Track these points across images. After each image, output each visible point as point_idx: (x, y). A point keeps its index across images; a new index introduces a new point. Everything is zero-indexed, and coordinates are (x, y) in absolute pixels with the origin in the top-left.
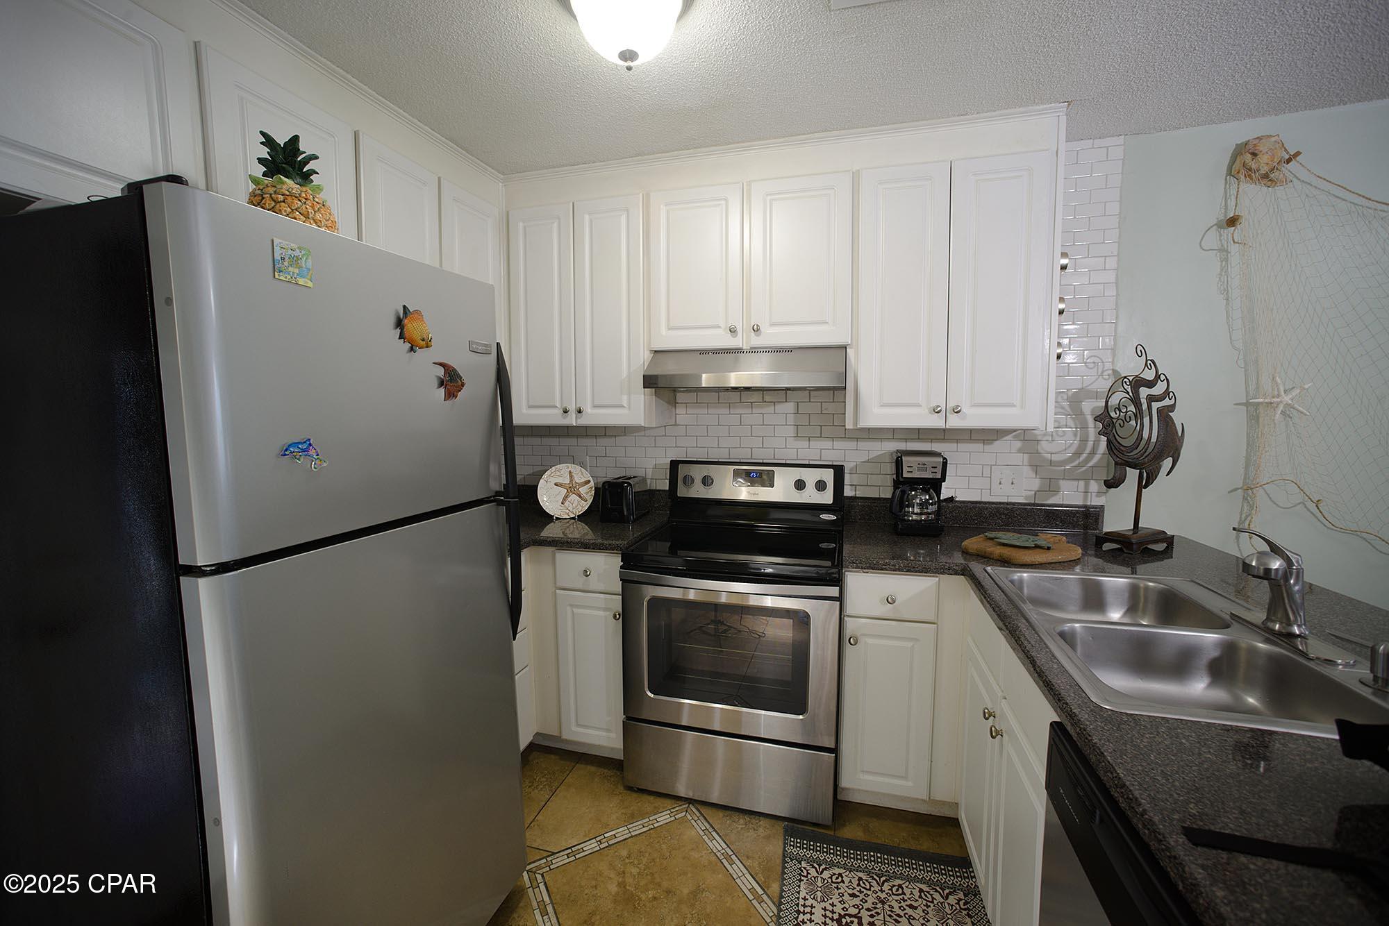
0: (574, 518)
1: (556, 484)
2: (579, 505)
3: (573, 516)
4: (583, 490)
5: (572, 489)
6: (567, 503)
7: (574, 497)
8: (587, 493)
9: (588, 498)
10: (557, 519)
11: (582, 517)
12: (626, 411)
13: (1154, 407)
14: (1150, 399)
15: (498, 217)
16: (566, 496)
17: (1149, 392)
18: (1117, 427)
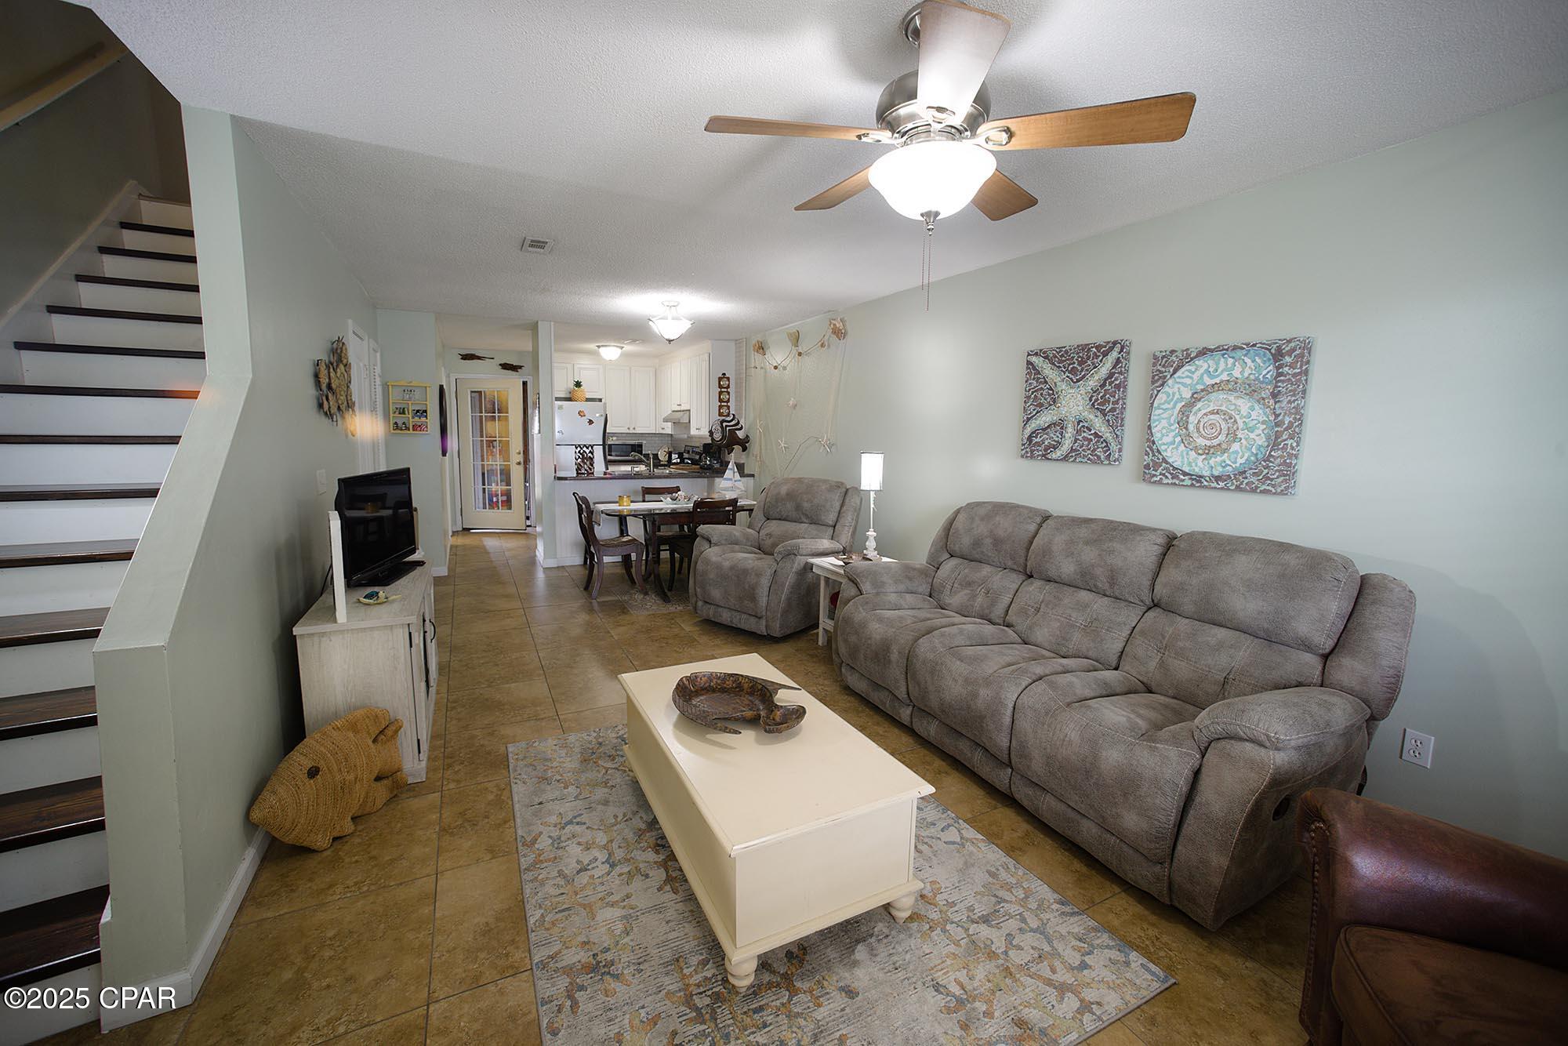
12: (668, 429)
13: (728, 428)
14: (726, 426)
15: (655, 371)
16: (665, 454)
17: (727, 424)
18: (715, 435)
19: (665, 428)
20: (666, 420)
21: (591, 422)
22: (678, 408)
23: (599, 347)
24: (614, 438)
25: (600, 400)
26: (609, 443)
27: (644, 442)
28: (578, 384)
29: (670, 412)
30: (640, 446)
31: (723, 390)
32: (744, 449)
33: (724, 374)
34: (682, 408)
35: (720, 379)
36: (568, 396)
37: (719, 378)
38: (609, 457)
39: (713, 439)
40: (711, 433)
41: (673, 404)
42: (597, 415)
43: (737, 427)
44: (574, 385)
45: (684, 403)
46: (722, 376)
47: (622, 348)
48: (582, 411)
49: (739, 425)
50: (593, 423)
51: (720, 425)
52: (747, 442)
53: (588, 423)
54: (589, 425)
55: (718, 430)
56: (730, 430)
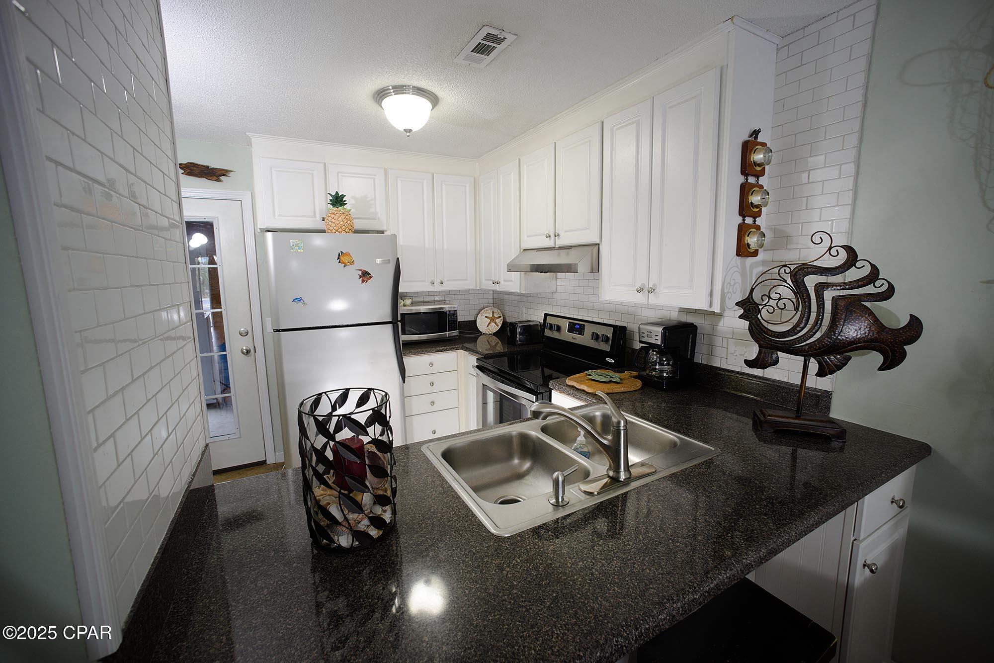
0: (491, 334)
1: (486, 317)
2: (494, 328)
3: (491, 333)
4: (497, 321)
5: (493, 319)
6: (489, 326)
7: (493, 324)
8: (499, 322)
9: (499, 324)
10: (484, 334)
11: (494, 334)
12: (513, 283)
15: (473, 182)
16: (490, 323)
17: (822, 279)
18: (764, 312)
19: (502, 282)
20: (511, 268)
21: (365, 276)
22: (548, 243)
23: (380, 95)
24: (408, 302)
28: (338, 200)
29: (521, 252)
30: (454, 313)
33: (757, 133)
34: (560, 242)
35: (747, 148)
36: (320, 225)
37: (741, 144)
41: (528, 237)
42: (378, 261)
43: (869, 289)
44: (331, 200)
45: (566, 231)
46: (747, 138)
47: (435, 100)
48: (348, 254)
49: (878, 283)
50: (371, 277)
51: (785, 281)
52: (912, 340)
53: (361, 277)
54: (363, 281)
55: (780, 299)
56: (835, 300)
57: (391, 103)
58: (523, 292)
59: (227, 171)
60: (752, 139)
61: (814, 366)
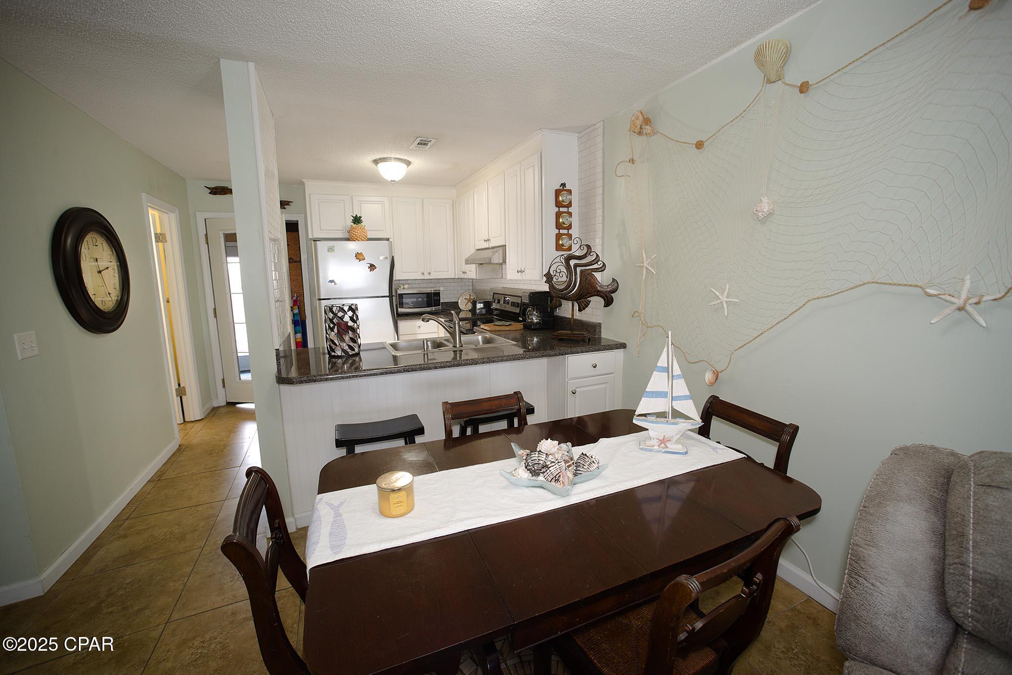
1: (465, 299)
2: (470, 306)
5: (469, 300)
6: (465, 305)
7: (470, 303)
10: (463, 310)
12: (472, 272)
13: (579, 269)
14: (576, 266)
15: (452, 203)
16: (467, 303)
17: (577, 262)
18: (554, 279)
19: (468, 272)
20: (468, 262)
21: (372, 267)
22: (485, 245)
23: (376, 162)
24: (406, 286)
25: (388, 239)
26: (399, 292)
27: (442, 289)
28: (357, 220)
29: (474, 251)
30: (437, 294)
31: (562, 209)
32: (608, 302)
33: (563, 185)
34: (491, 245)
35: (558, 193)
36: (347, 236)
37: (556, 191)
38: (400, 310)
39: (552, 286)
40: (549, 277)
41: (478, 241)
42: (381, 258)
43: (595, 266)
44: (353, 220)
45: (493, 238)
46: (558, 188)
47: (408, 163)
48: (361, 254)
49: (599, 263)
50: (376, 268)
51: (562, 263)
52: (614, 291)
53: (369, 268)
54: (371, 271)
55: (560, 272)
56: (582, 272)
57: (382, 167)
58: (478, 278)
59: (290, 202)
60: (561, 188)
61: (576, 307)
